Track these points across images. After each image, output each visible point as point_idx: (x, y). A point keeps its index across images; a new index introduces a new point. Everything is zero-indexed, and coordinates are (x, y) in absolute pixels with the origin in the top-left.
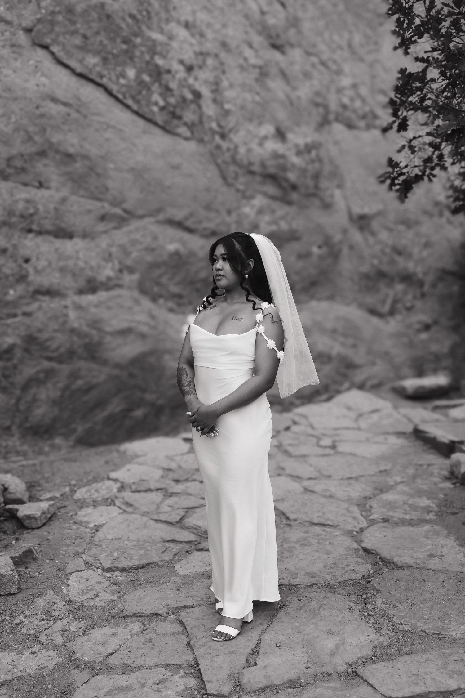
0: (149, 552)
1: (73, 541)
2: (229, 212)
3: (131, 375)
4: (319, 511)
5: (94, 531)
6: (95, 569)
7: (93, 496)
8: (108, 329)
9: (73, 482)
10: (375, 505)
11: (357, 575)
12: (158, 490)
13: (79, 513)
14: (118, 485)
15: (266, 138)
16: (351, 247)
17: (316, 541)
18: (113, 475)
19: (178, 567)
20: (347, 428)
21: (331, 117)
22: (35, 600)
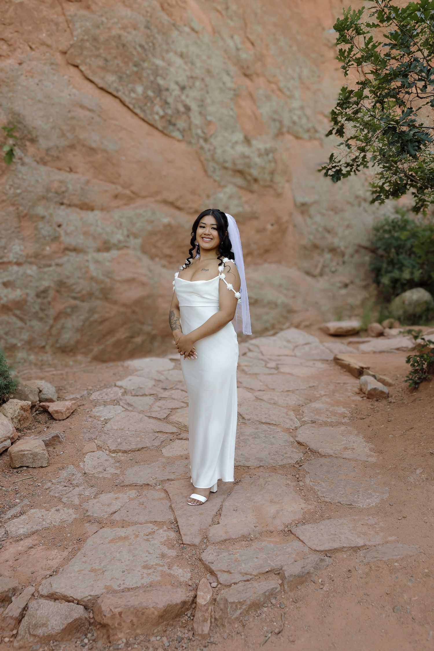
0: (143, 440)
1: (89, 430)
2: (208, 197)
3: (134, 312)
4: (266, 414)
5: (104, 423)
6: (104, 450)
7: (103, 398)
8: (118, 278)
9: (90, 388)
10: (306, 411)
11: (292, 461)
12: (151, 395)
13: (94, 410)
14: (122, 390)
15: (237, 143)
16: (295, 226)
17: (264, 435)
18: (119, 383)
19: (164, 451)
20: (287, 356)
21: (285, 130)
22: (60, 471)
